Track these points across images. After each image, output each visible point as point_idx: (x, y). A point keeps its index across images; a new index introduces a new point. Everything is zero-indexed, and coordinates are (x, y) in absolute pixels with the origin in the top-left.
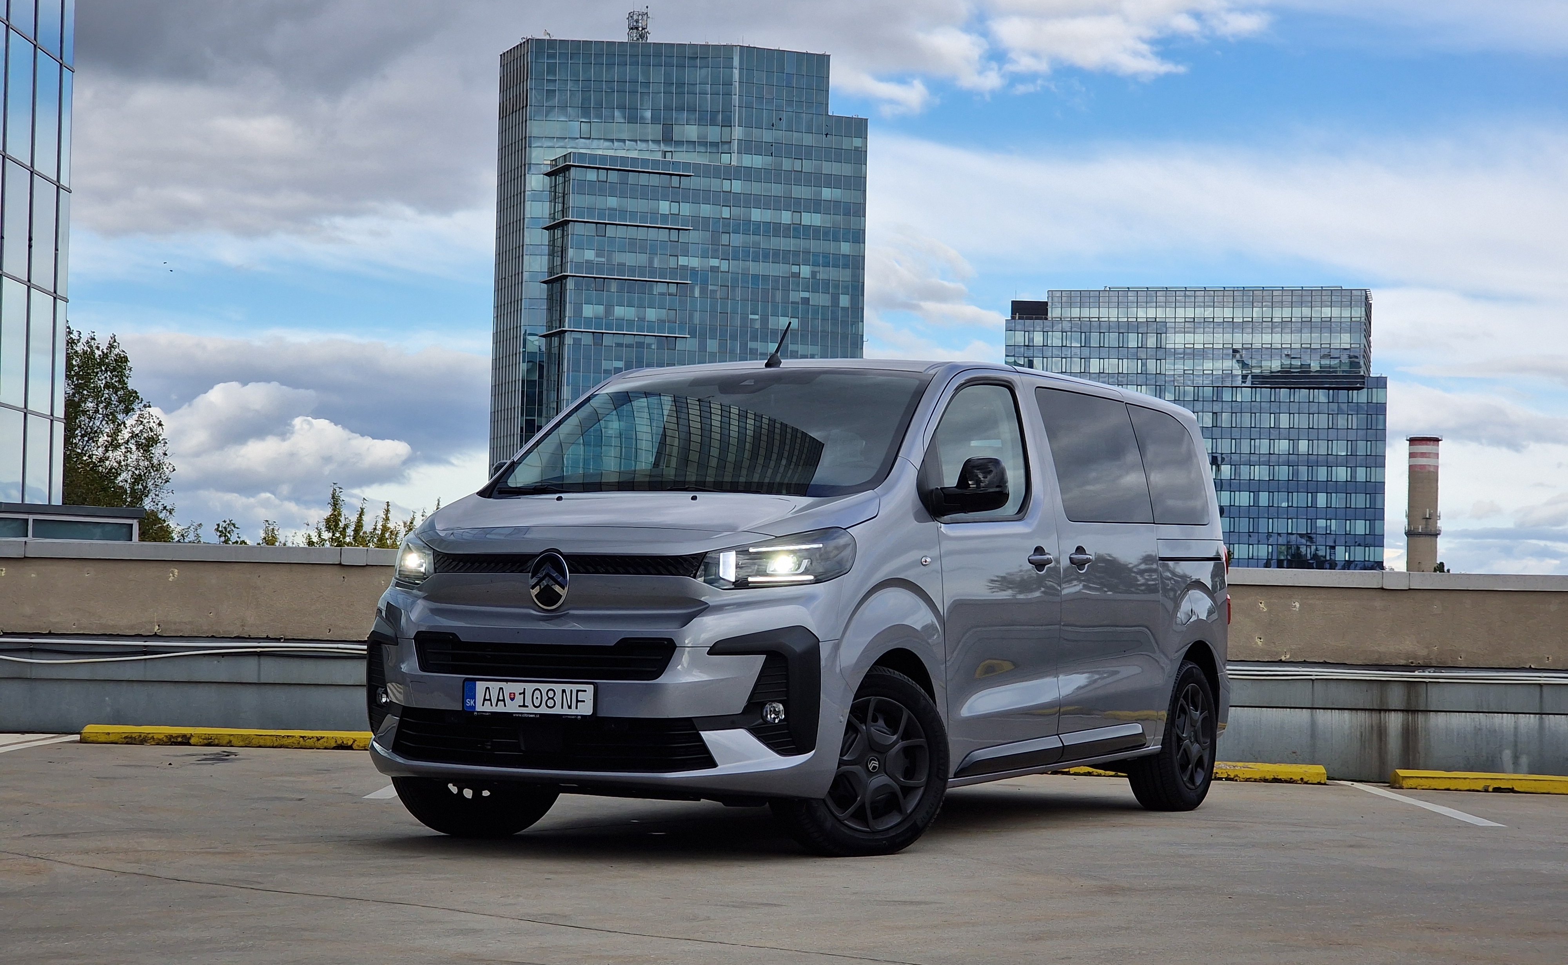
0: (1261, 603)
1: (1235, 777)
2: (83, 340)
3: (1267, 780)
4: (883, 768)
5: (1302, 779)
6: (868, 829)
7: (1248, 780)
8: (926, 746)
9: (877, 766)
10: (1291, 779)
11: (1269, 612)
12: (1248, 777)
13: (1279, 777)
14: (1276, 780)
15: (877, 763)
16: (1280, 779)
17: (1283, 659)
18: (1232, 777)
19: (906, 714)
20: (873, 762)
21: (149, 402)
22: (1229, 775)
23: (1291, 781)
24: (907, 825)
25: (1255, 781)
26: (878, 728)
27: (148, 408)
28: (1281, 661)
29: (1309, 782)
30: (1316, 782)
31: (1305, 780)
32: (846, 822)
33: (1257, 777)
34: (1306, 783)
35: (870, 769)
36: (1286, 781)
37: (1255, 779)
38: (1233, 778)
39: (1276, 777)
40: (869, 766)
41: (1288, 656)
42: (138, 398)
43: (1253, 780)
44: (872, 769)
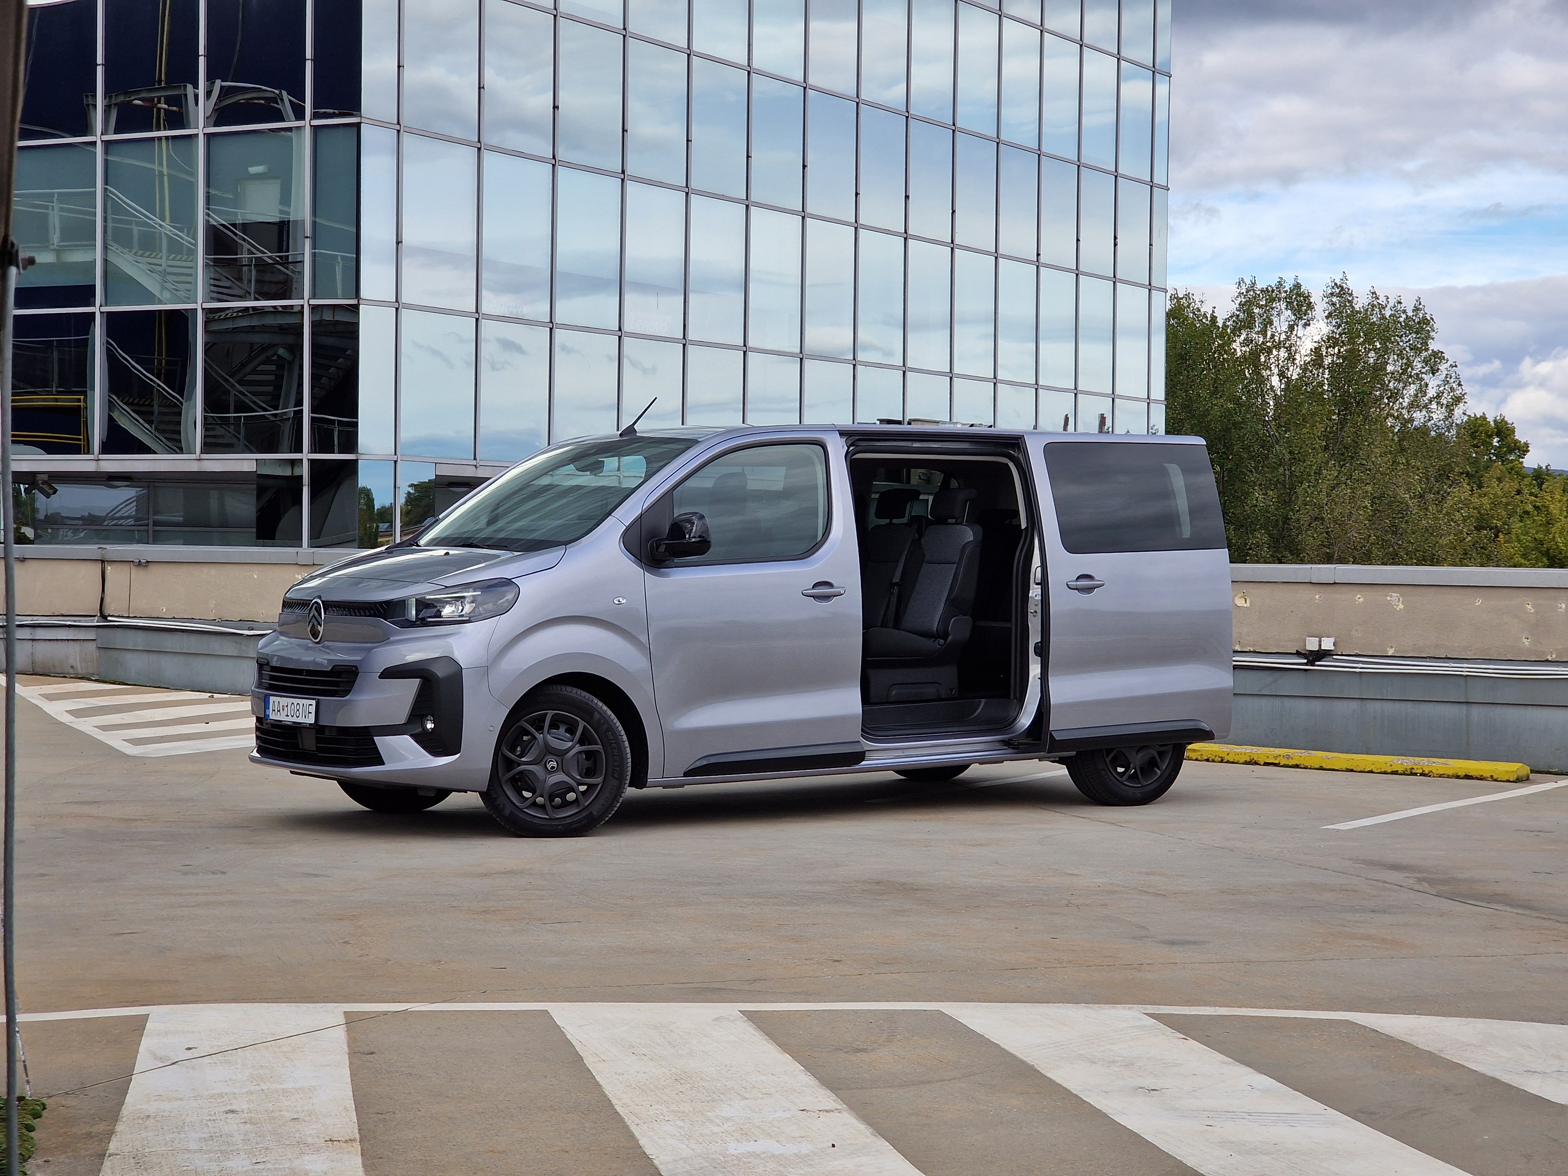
0: (1528, 604)
1: (1429, 773)
2: (1391, 304)
3: (1459, 776)
4: (561, 768)
5: (1492, 776)
6: (547, 817)
7: (1441, 776)
8: (602, 752)
9: (556, 766)
10: (1482, 776)
11: (1537, 613)
12: (1441, 773)
13: (1470, 774)
14: (1468, 777)
15: (556, 763)
16: (1472, 776)
17: (1550, 658)
18: (1427, 772)
19: (582, 724)
20: (551, 763)
21: (1455, 362)
22: (1424, 771)
23: (1481, 778)
24: (583, 814)
25: (1448, 777)
26: (556, 736)
27: (1454, 368)
28: (1547, 661)
29: (1498, 779)
30: (1505, 780)
31: (1495, 777)
32: (525, 810)
33: (1451, 773)
34: (1496, 780)
35: (549, 768)
36: (1477, 778)
37: (1448, 775)
38: (1427, 774)
39: (1468, 774)
40: (548, 766)
41: (1554, 656)
42: (1444, 359)
43: (1446, 776)
44: (551, 768)
